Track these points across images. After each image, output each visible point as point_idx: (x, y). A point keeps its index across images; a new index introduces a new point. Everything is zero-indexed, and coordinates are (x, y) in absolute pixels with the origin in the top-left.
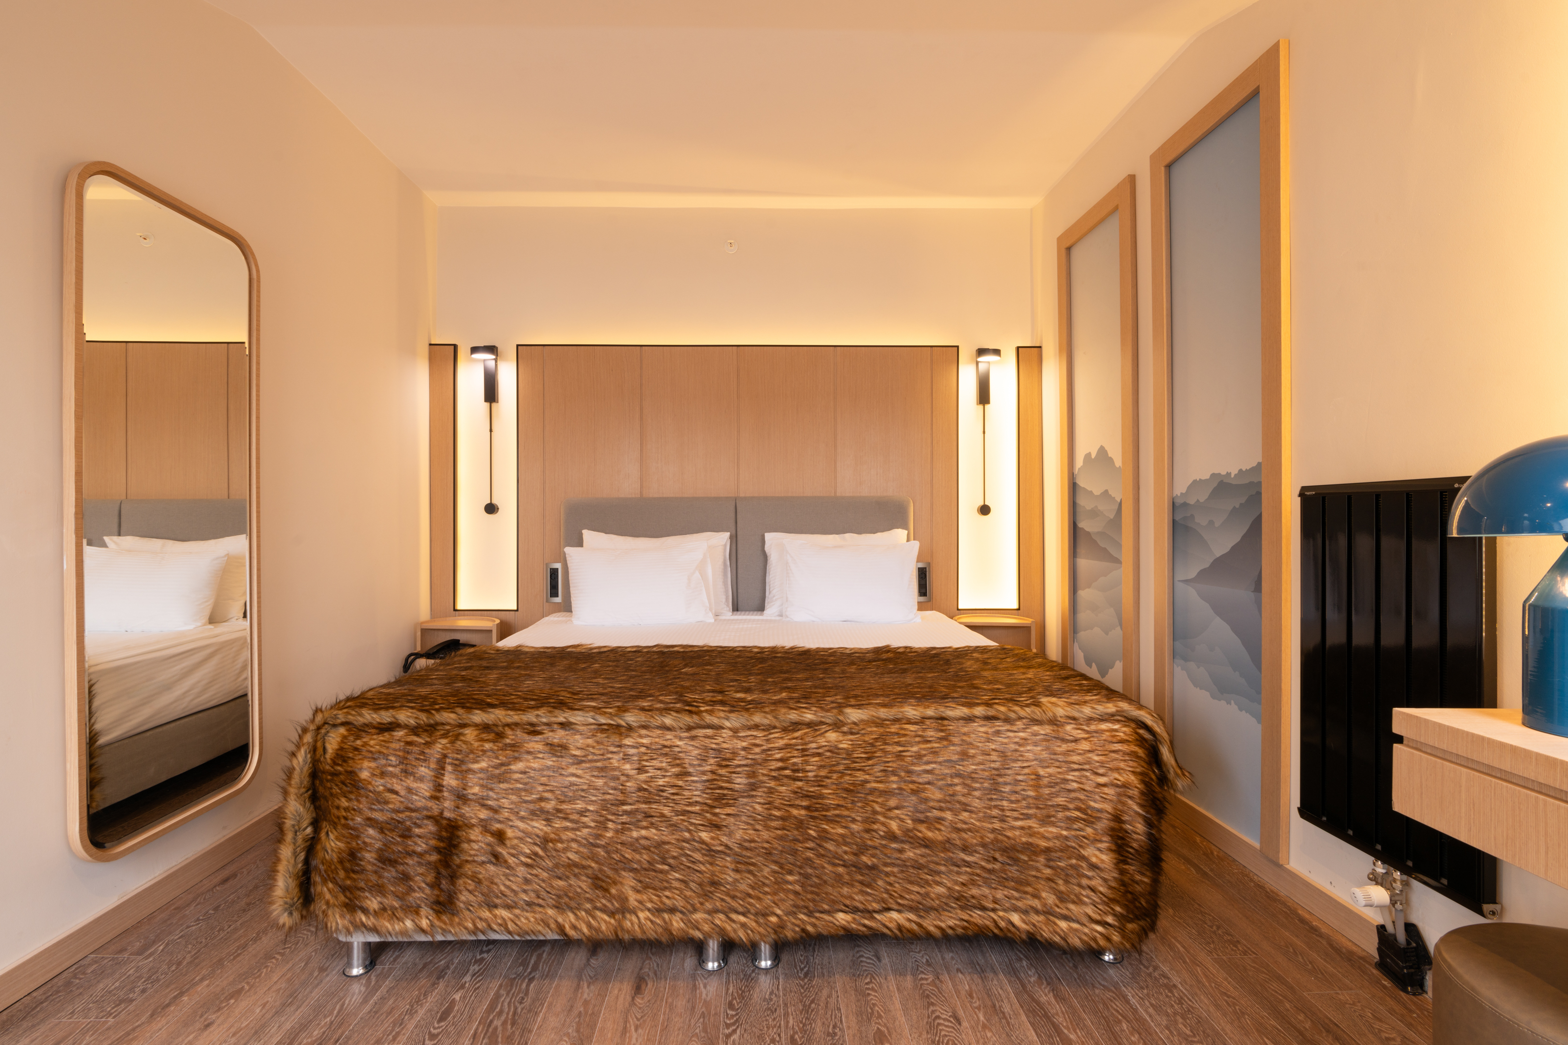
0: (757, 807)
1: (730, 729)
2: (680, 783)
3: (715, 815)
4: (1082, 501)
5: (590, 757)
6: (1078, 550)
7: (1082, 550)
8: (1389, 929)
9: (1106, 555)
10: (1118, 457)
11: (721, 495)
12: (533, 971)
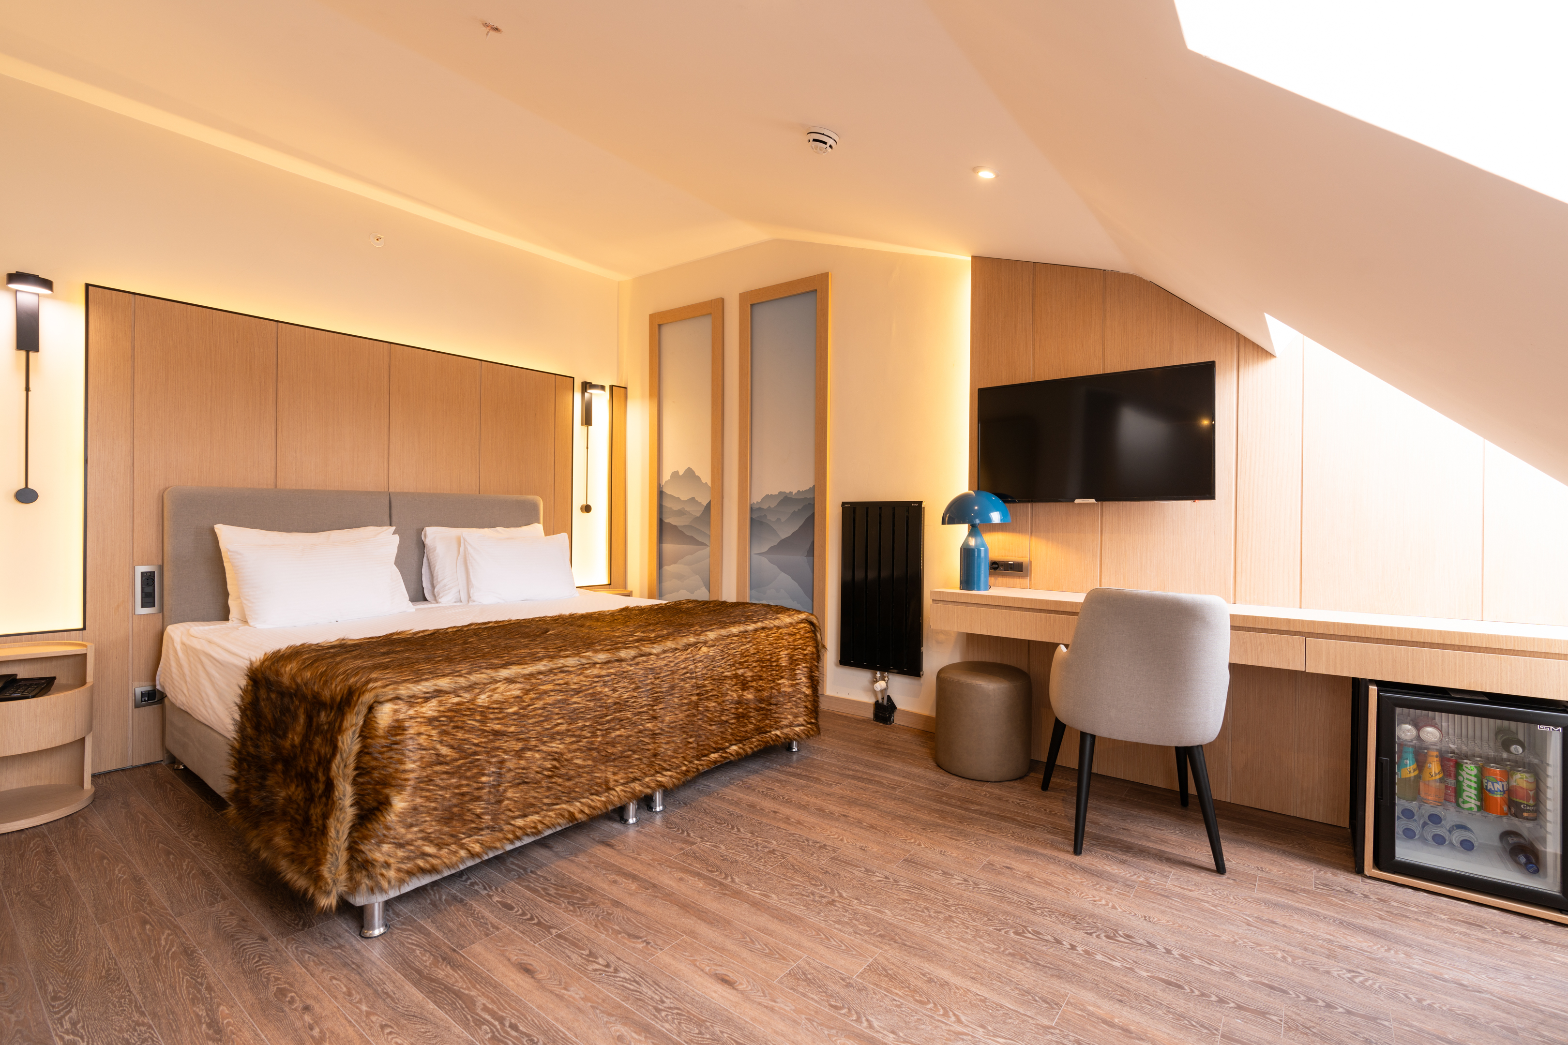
0: (676, 700)
1: (655, 655)
2: (636, 694)
3: (654, 710)
4: (667, 503)
5: (584, 688)
6: (664, 538)
7: (666, 537)
8: (880, 701)
9: (693, 541)
10: (706, 476)
11: (370, 490)
12: (525, 869)
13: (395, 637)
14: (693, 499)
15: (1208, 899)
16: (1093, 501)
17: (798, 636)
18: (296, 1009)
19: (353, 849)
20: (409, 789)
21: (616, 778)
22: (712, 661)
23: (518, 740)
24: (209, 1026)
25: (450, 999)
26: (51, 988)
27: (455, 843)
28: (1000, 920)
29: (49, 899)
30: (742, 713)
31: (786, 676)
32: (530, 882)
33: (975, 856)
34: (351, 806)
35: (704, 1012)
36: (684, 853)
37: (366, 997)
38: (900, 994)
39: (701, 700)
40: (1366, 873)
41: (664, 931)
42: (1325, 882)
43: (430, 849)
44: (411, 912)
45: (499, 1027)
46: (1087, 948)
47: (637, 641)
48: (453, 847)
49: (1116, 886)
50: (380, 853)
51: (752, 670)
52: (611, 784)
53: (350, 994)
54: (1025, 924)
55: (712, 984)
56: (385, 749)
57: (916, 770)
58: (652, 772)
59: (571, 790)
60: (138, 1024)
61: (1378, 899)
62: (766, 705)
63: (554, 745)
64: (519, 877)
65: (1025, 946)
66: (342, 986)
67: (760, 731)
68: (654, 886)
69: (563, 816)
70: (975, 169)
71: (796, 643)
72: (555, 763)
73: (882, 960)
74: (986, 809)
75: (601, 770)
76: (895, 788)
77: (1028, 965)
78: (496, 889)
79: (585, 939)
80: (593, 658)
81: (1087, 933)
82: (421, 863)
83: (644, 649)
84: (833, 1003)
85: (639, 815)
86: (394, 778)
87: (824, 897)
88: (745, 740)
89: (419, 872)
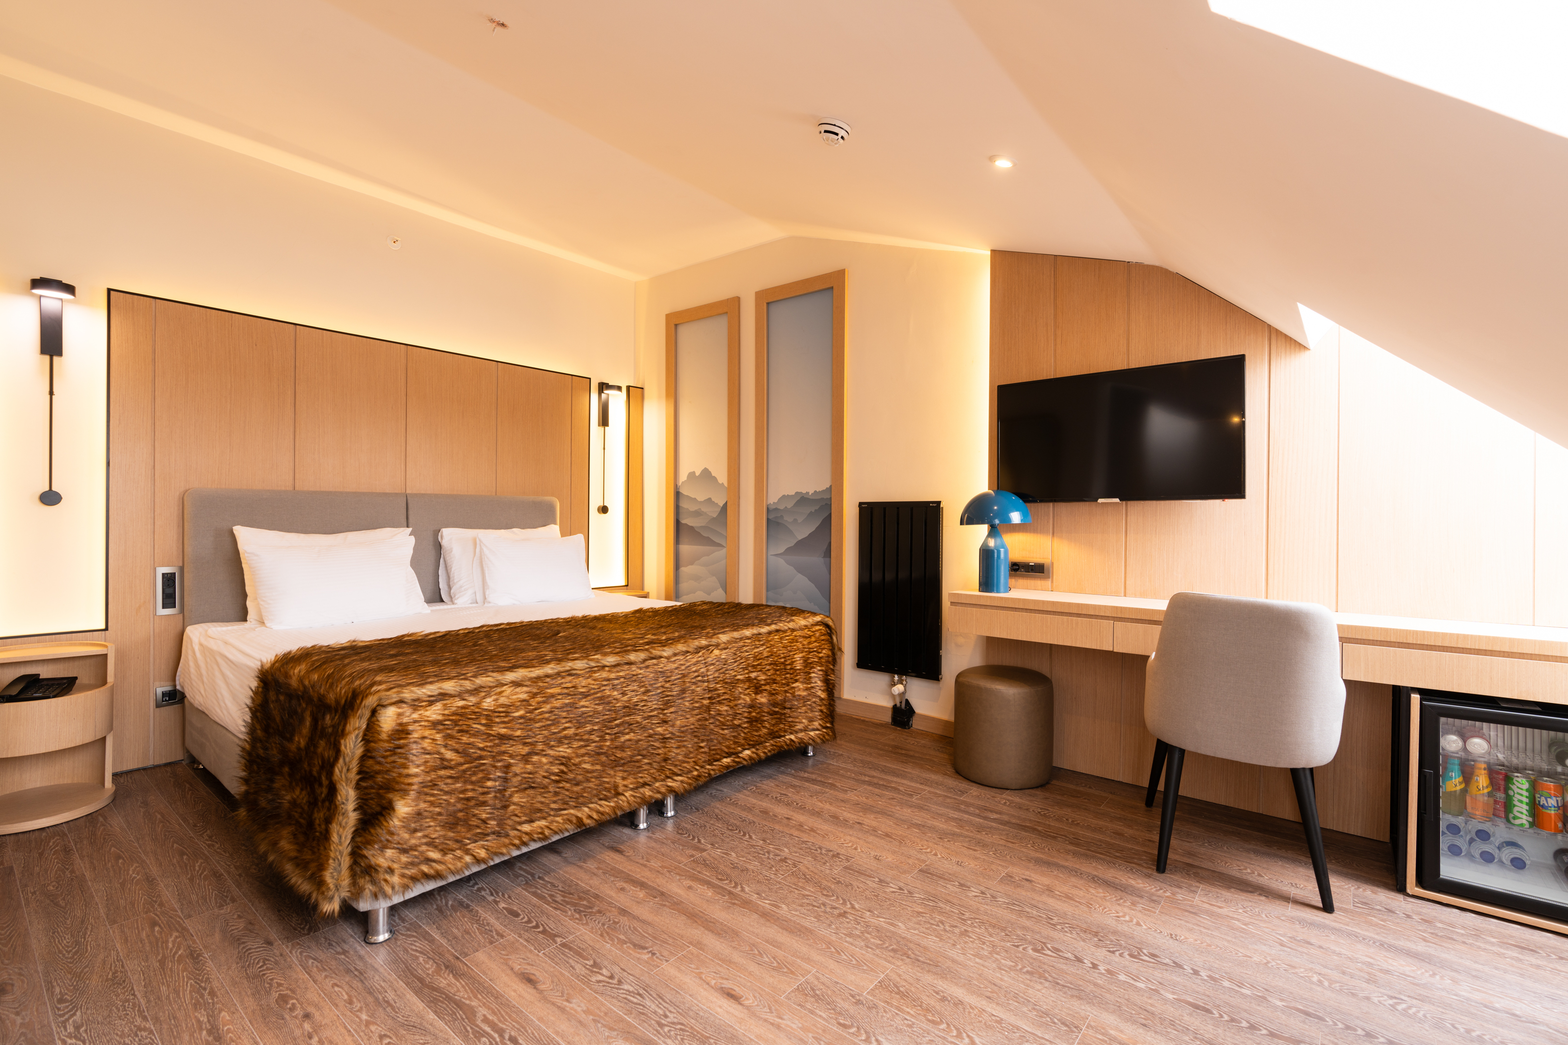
8: (898, 705)
9: (709, 542)
10: (722, 477)
11: (387, 491)
12: (533, 875)
13: (406, 639)
14: (710, 499)
15: (1239, 917)
16: (1117, 500)
17: (813, 639)
18: (296, 1017)
19: (356, 854)
20: (413, 794)
21: (625, 783)
22: (725, 664)
23: (525, 744)
24: (210, 1032)
25: (451, 1010)
26: (57, 990)
27: (460, 849)
28: (1018, 936)
29: (64, 899)
30: (756, 717)
31: (801, 680)
32: (536, 888)
33: (994, 867)
34: (355, 810)
35: (709, 1028)
36: (694, 860)
37: (367, 1005)
38: (912, 1012)
39: (713, 703)
40: (1409, 891)
41: (670, 941)
42: (1364, 900)
43: (434, 855)
44: (417, 917)
45: (498, 1040)
46: (1109, 967)
47: (648, 643)
48: (459, 853)
49: (1140, 901)
50: (384, 858)
51: (765, 674)
52: (621, 789)
53: (351, 1002)
54: (1044, 940)
55: (717, 998)
56: (388, 753)
57: (934, 777)
58: (663, 776)
59: (579, 795)
60: (140, 1029)
61: (1422, 919)
62: (780, 709)
63: (561, 749)
64: (527, 883)
65: (1044, 963)
66: (344, 993)
67: (774, 735)
68: (662, 894)
69: (571, 822)
70: (992, 158)
71: (810, 646)
72: (562, 767)
73: (894, 976)
74: (1005, 818)
75: (609, 774)
76: (912, 795)
77: (1047, 984)
78: (503, 895)
79: (590, 948)
80: (602, 661)
81: (1109, 951)
82: (425, 868)
83: (654, 651)
84: (841, 1021)
85: (650, 820)
86: (397, 783)
87: (835, 908)
88: (758, 744)
89: (423, 877)
